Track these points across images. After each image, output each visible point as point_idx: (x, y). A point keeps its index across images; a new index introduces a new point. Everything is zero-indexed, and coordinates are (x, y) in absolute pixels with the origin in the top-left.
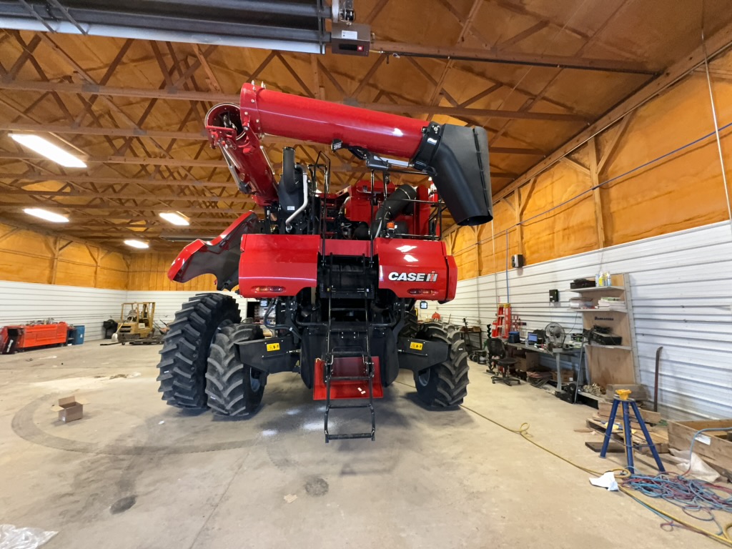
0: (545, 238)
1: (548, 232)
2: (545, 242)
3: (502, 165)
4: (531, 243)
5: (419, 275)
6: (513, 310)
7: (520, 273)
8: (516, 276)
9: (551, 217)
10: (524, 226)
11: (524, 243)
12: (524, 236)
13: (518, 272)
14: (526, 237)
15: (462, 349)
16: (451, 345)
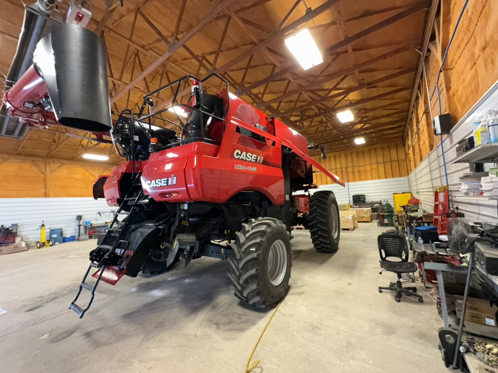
0: (469, 77)
1: (470, 66)
2: (470, 84)
4: (460, 92)
5: (163, 180)
7: (452, 142)
8: (449, 146)
9: (471, 37)
10: (451, 69)
11: (452, 96)
12: (452, 85)
13: (450, 139)
14: (454, 85)
15: (254, 249)
16: (244, 244)
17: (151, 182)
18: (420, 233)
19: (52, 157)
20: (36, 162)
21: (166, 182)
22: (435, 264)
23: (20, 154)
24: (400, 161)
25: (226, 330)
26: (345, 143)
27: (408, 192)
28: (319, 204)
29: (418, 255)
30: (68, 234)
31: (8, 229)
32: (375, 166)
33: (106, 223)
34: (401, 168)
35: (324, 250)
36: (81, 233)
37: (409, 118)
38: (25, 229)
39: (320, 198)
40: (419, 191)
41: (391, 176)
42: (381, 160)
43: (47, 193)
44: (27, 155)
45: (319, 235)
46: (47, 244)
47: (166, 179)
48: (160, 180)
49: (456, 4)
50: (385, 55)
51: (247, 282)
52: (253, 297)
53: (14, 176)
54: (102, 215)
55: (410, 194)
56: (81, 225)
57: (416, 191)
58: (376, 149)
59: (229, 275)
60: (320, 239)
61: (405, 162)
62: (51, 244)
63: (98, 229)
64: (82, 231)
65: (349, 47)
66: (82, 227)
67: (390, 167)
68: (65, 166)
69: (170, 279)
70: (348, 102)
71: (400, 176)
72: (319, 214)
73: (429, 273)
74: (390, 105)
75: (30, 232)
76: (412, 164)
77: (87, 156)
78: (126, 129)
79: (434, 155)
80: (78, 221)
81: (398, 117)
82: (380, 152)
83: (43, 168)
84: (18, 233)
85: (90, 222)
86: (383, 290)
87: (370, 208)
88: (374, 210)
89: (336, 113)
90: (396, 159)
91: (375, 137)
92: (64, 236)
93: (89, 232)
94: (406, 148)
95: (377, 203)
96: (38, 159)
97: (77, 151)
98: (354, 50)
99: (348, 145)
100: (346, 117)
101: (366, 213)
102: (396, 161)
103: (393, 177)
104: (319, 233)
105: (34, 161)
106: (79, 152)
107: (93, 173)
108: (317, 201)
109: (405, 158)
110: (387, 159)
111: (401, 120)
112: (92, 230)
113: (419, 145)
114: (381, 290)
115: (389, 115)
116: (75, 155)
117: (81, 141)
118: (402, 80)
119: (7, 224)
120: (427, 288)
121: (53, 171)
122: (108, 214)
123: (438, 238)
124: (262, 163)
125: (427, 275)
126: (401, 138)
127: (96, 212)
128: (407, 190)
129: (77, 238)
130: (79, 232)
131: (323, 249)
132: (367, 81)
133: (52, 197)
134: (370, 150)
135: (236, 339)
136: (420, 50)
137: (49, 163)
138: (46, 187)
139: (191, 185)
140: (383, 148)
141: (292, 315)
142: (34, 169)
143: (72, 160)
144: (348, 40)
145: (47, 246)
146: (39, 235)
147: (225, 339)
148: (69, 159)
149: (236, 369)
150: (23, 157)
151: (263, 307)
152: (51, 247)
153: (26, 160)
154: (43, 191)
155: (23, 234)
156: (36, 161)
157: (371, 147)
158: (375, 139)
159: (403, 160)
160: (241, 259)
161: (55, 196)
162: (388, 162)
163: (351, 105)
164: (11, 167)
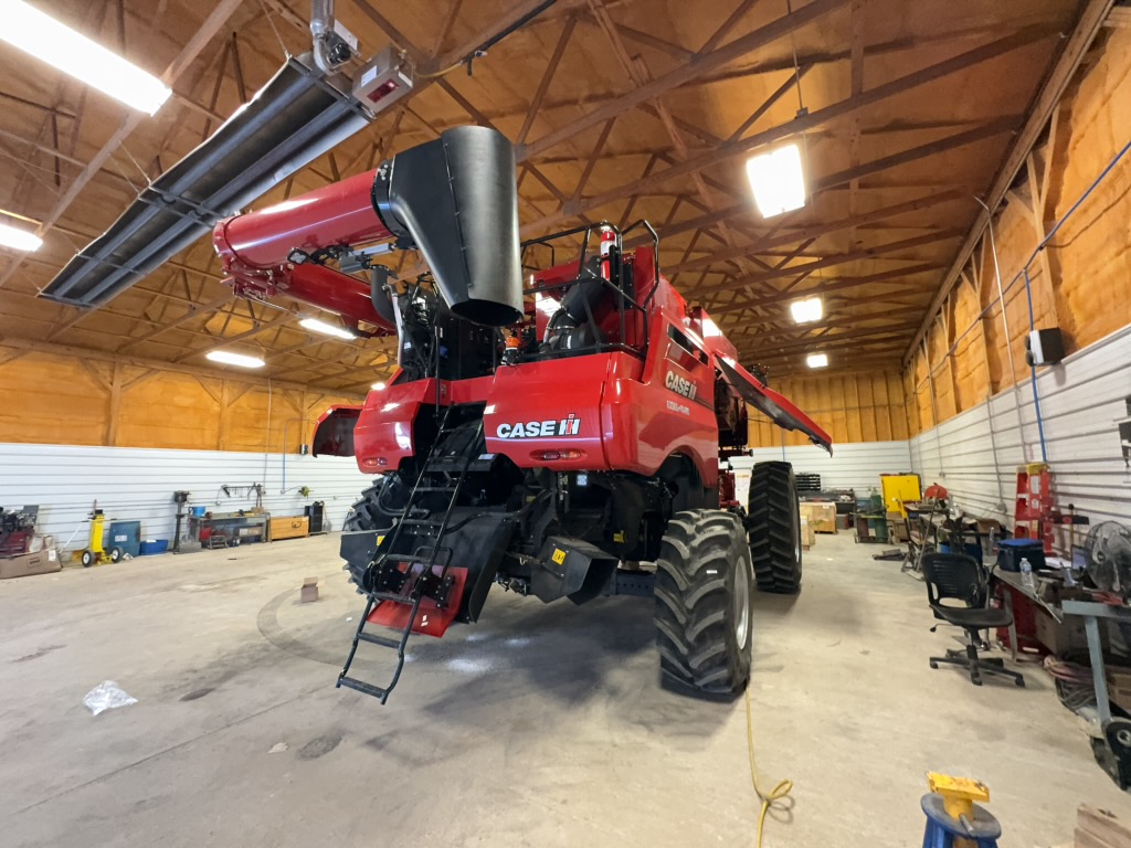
0: (1110, 268)
1: (1113, 249)
2: (1111, 280)
3: (964, 112)
4: (1082, 289)
5: (545, 424)
6: (1058, 479)
7: (1061, 380)
8: (1055, 388)
9: (1119, 200)
10: (1062, 247)
11: (1064, 295)
12: (1063, 275)
13: (1057, 376)
14: (1068, 277)
15: (716, 572)
16: (689, 561)
17: (512, 428)
18: (1012, 552)
19: (131, 353)
20: (91, 362)
21: (553, 428)
22: (1079, 603)
23: (57, 342)
24: (893, 408)
25: (671, 735)
26: (784, 363)
27: (912, 473)
28: (771, 488)
29: (1047, 588)
30: (151, 535)
31: (13, 517)
32: (841, 414)
33: (241, 512)
34: (897, 423)
35: (777, 587)
36: (181, 535)
37: (928, 322)
38: (52, 519)
39: (771, 477)
40: (945, 471)
41: (875, 438)
42: (853, 403)
43: (111, 437)
44: (70, 345)
45: (773, 554)
46: (104, 558)
47: (554, 422)
48: (537, 424)
49: (1083, 136)
50: (914, 201)
51: (701, 638)
52: (710, 668)
53: (36, 392)
54: (232, 494)
55: (916, 477)
56: (183, 516)
57: (939, 471)
58: (843, 379)
59: (659, 625)
60: (774, 563)
61: (904, 410)
62: (115, 558)
63: (219, 527)
64: (184, 529)
65: (854, 182)
66: (184, 520)
67: (872, 418)
68: (158, 376)
69: (471, 638)
70: (817, 283)
71: (893, 439)
72: (772, 510)
73: (1023, 633)
74: (896, 293)
75: (64, 528)
76: (926, 415)
77: (218, 356)
78: (422, 311)
79: (1005, 400)
80: (176, 506)
81: (902, 318)
82: (852, 386)
83: (105, 377)
84: (35, 528)
85: (204, 509)
86: (939, 663)
87: (833, 504)
88: (841, 508)
89: (789, 303)
90: (886, 402)
91: (848, 355)
92: (142, 539)
93: (201, 533)
94: (906, 382)
95: (844, 493)
96: (97, 355)
97: (190, 341)
98: (861, 186)
99: (789, 366)
100: (807, 311)
101: (827, 513)
102: (885, 407)
103: (878, 440)
104: (773, 549)
105: (87, 359)
106: (193, 345)
107: (220, 395)
108: (765, 482)
109: (902, 401)
110: (867, 401)
111: (908, 325)
112: (208, 529)
113: (954, 378)
114: (934, 662)
115: (889, 313)
116: (186, 351)
117: (206, 321)
118: (931, 250)
119: (13, 505)
120: (1019, 660)
121: (129, 384)
122: (245, 492)
123: (1044, 562)
124: (695, 400)
125: (1020, 636)
126: (899, 361)
127: (219, 486)
128: (906, 468)
129: (171, 545)
130: (178, 532)
131: (777, 584)
132: (866, 246)
133: (121, 445)
134: (830, 380)
135: (703, 749)
136: (983, 199)
137: (121, 366)
138: (108, 422)
139: (609, 434)
140: (858, 379)
141: (786, 708)
142: (86, 378)
143: (173, 362)
144: (856, 170)
145: (106, 563)
146: (85, 535)
147: (678, 749)
148: (167, 360)
149: (740, 799)
150: (63, 349)
151: (729, 690)
152: (116, 565)
153: (69, 355)
154: (100, 430)
155: (47, 530)
156: (93, 359)
157: (834, 375)
158: (846, 359)
159: (900, 406)
160: (688, 592)
161: (128, 444)
162: (869, 407)
163: (821, 288)
164: (33, 371)
